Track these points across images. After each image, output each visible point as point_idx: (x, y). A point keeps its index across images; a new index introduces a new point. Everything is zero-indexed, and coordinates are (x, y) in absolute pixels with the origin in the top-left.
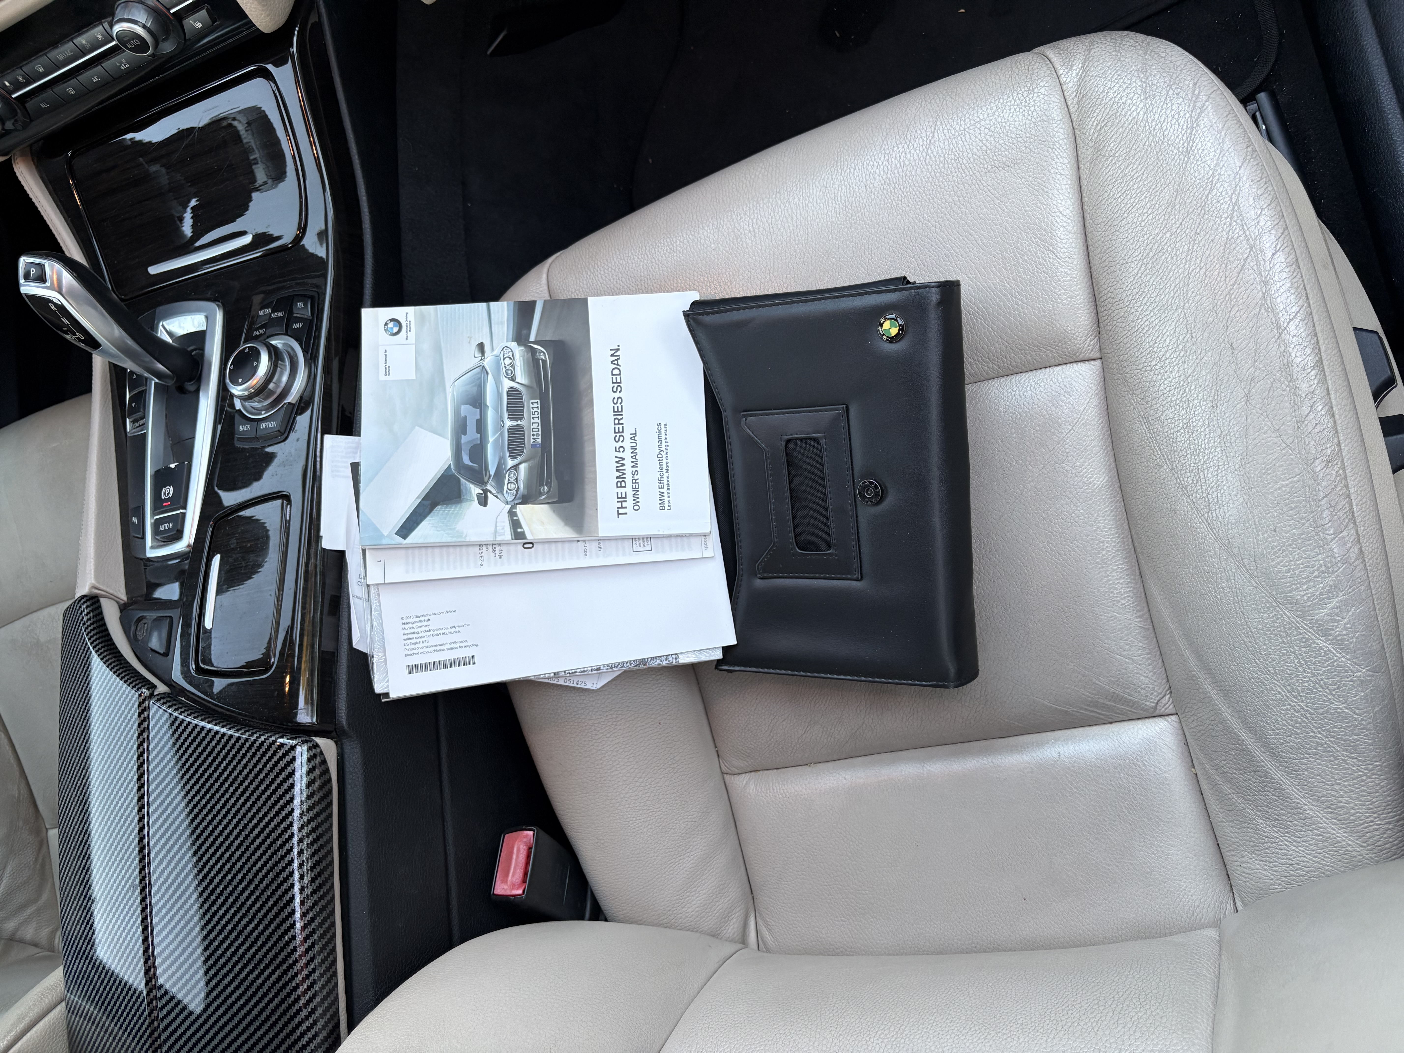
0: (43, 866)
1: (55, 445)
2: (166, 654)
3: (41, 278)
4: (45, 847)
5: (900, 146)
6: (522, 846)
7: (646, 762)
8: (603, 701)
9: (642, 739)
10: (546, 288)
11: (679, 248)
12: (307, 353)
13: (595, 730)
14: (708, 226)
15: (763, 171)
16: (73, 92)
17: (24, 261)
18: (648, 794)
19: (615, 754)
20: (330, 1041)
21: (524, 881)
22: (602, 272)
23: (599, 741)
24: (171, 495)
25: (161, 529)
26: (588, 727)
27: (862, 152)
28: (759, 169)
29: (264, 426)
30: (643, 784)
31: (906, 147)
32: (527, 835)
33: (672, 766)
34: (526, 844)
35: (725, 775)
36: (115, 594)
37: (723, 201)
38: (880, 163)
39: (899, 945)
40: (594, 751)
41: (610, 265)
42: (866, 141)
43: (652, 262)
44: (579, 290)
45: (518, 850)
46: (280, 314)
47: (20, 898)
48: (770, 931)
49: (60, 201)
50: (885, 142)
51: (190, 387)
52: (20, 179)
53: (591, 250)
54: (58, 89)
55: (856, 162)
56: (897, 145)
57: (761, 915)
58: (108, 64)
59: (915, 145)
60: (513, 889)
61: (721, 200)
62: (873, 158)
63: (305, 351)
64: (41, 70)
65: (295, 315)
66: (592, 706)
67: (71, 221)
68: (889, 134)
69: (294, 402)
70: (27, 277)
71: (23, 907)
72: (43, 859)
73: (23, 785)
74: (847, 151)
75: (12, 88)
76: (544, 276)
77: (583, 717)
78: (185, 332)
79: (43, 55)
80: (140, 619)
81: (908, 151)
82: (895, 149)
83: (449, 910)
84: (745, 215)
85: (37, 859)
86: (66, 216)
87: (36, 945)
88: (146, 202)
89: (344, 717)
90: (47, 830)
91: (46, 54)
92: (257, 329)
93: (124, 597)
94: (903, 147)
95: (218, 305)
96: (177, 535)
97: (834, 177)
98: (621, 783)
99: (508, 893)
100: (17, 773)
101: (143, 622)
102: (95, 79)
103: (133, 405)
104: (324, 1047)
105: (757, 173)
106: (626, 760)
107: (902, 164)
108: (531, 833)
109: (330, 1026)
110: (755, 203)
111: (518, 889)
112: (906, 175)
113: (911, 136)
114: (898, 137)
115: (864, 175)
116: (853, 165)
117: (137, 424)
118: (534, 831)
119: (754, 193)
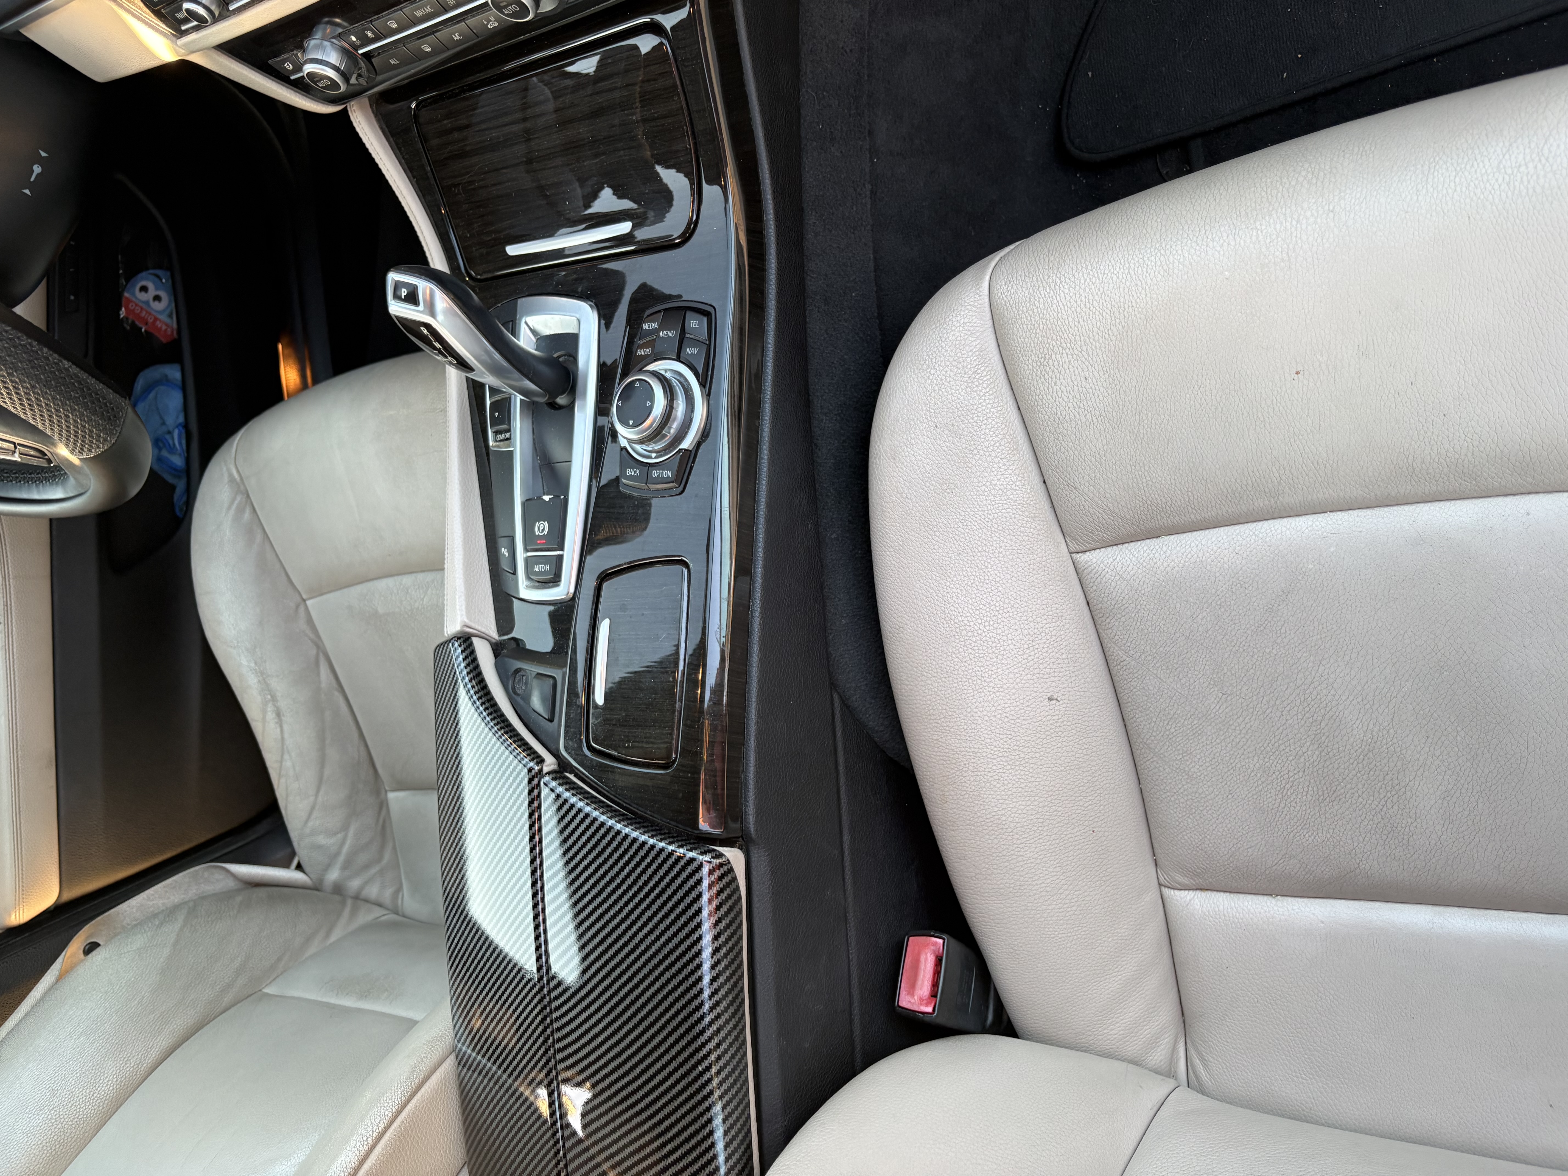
0: (384, 827)
1: (392, 413)
2: (551, 720)
3: (412, 298)
4: (384, 809)
5: (1531, 165)
6: (929, 954)
7: (1074, 873)
8: (1029, 803)
9: (1071, 848)
10: (987, 300)
11: (1176, 271)
12: (704, 387)
13: (1017, 833)
14: (1222, 246)
15: (1310, 176)
16: (429, 50)
17: (393, 277)
18: (1074, 908)
19: (1039, 861)
20: (742, 1163)
21: (934, 995)
22: (1066, 291)
23: (1021, 846)
24: (546, 532)
25: (536, 569)
26: (1009, 830)
27: (1468, 167)
28: (1304, 173)
29: (657, 474)
30: (1069, 897)
31: (1539, 166)
32: (936, 944)
33: (1104, 879)
34: (934, 952)
35: (1163, 888)
36: (487, 632)
37: (1247, 214)
38: (1496, 187)
39: (1374, 1120)
40: (1014, 857)
41: (1077, 282)
42: (1477, 152)
43: (1137, 285)
44: (1033, 310)
45: (926, 959)
46: (671, 334)
47: (363, 858)
48: (1205, 1066)
49: (403, 158)
50: (1507, 157)
51: (561, 400)
52: (358, 130)
53: (1052, 258)
54: (412, 45)
55: (1457, 180)
56: (1526, 165)
57: (1194, 1045)
58: (471, 21)
59: (1555, 167)
60: (921, 1004)
61: (1243, 213)
62: (1485, 178)
63: (702, 385)
64: (395, 26)
65: (688, 336)
66: (1015, 807)
67: (417, 182)
68: (1515, 145)
69: (690, 449)
70: (397, 297)
71: (367, 867)
72: (384, 822)
73: (362, 748)
74: (1446, 163)
75: (358, 43)
76: (986, 284)
77: (1004, 818)
78: (552, 333)
79: (398, 10)
80: (518, 671)
81: (1542, 173)
82: (1523, 169)
83: (851, 1021)
84: (1277, 237)
85: (378, 821)
86: (410, 174)
87: (380, 905)
88: (504, 171)
89: (752, 823)
90: (386, 791)
91: (401, 9)
92: (641, 347)
93: (494, 634)
94: (1536, 167)
95: (590, 306)
96: (555, 580)
97: (1420, 198)
98: (1044, 894)
99: (915, 1008)
100: (356, 735)
101: (521, 673)
102: (457, 37)
103: (497, 414)
104: (736, 1171)
105: (1301, 179)
106: (1051, 870)
107: (1531, 191)
108: (940, 941)
109: (742, 1148)
110: (1294, 223)
111: (927, 1005)
112: (1534, 208)
113: (1550, 152)
114: (1528, 151)
115: (1468, 200)
116: (1452, 184)
117: (501, 437)
118: (944, 939)
119: (1293, 208)
